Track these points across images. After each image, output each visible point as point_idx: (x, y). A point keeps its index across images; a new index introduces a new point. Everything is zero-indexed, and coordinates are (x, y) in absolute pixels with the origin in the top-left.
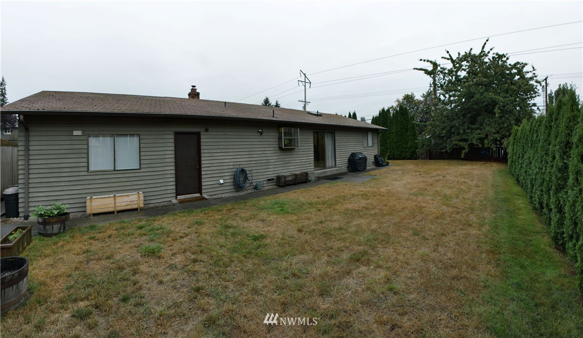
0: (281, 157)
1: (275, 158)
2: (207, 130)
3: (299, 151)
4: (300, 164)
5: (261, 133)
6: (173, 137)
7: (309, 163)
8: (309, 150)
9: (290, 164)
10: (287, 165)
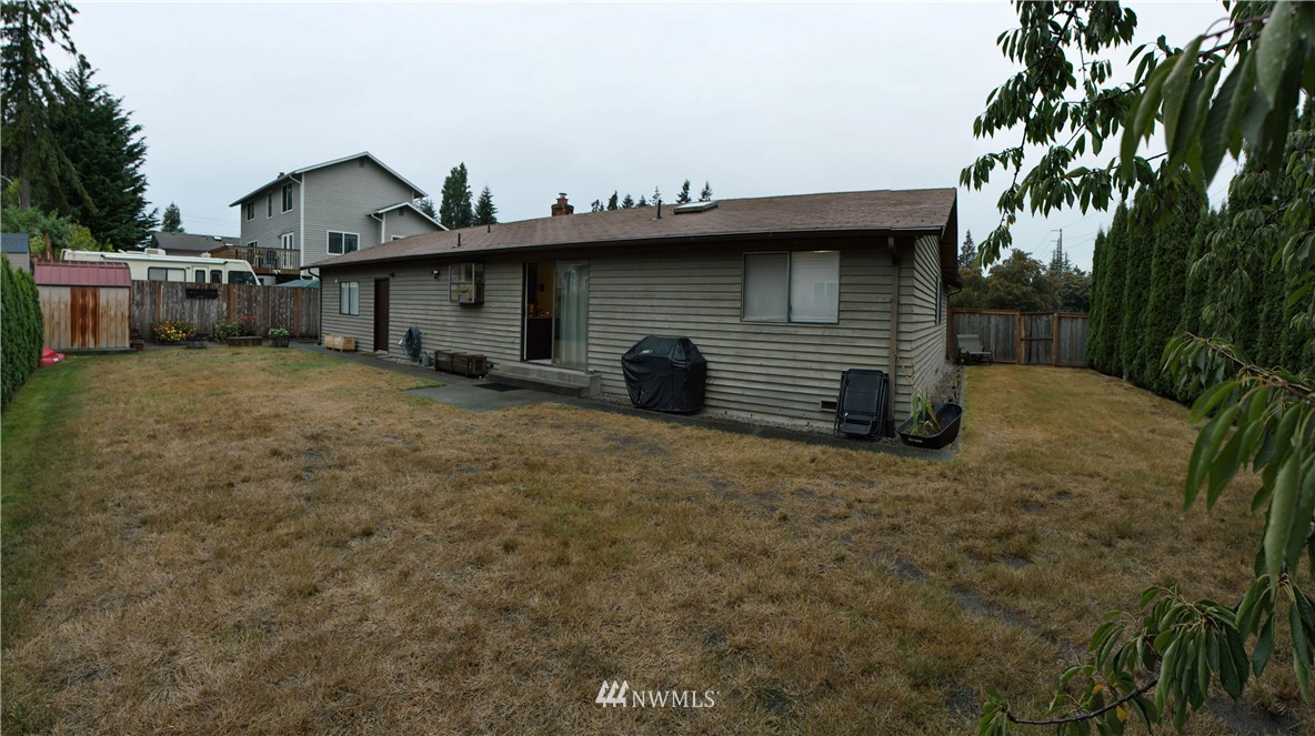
0: (461, 319)
1: (454, 319)
2: (393, 275)
3: (492, 310)
4: (491, 338)
5: (437, 276)
6: (373, 284)
7: (508, 340)
8: (512, 311)
9: (474, 336)
10: (469, 335)
